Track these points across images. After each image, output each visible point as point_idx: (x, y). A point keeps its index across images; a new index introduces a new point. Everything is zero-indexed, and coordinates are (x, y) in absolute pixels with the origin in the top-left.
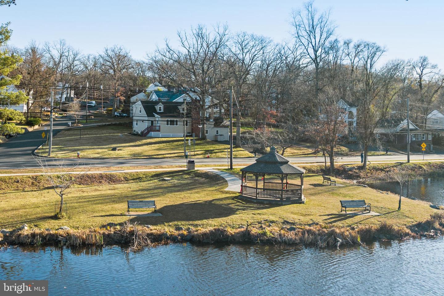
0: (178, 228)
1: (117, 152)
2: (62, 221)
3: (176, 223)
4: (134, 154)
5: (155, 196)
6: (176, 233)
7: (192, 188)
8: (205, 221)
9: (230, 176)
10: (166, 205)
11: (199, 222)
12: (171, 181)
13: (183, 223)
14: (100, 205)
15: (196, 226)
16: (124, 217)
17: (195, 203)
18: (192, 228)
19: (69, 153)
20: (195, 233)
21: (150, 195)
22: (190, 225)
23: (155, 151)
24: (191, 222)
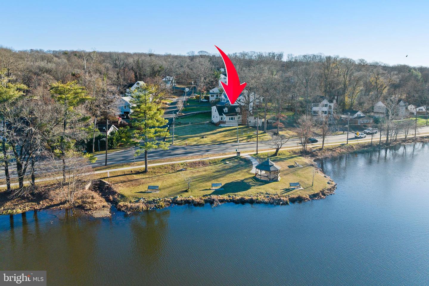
0: (229, 197)
1: (205, 139)
2: (190, 193)
3: (228, 194)
4: (213, 141)
5: (222, 176)
6: (228, 198)
7: (237, 170)
8: (239, 193)
9: (255, 161)
10: (226, 183)
11: (236, 193)
12: (229, 164)
13: (231, 194)
14: (201, 184)
15: (235, 195)
16: (210, 190)
17: (237, 182)
18: (234, 197)
19: (182, 142)
20: (235, 199)
21: (220, 176)
22: (233, 195)
23: (223, 138)
24: (234, 194)
